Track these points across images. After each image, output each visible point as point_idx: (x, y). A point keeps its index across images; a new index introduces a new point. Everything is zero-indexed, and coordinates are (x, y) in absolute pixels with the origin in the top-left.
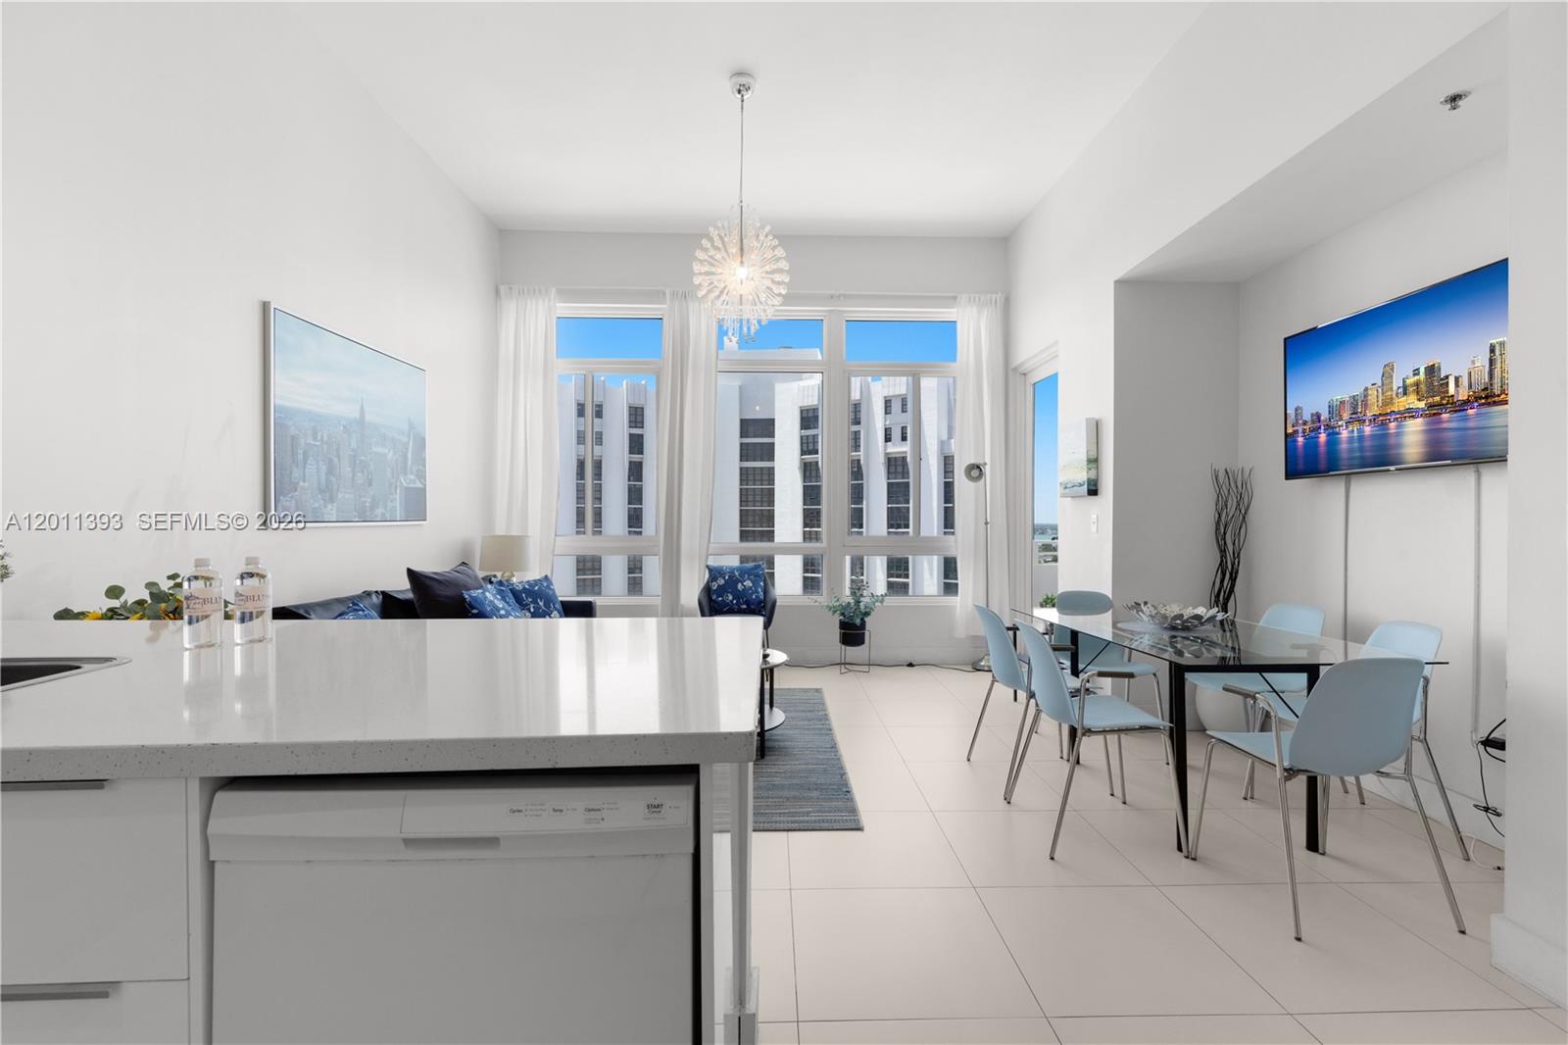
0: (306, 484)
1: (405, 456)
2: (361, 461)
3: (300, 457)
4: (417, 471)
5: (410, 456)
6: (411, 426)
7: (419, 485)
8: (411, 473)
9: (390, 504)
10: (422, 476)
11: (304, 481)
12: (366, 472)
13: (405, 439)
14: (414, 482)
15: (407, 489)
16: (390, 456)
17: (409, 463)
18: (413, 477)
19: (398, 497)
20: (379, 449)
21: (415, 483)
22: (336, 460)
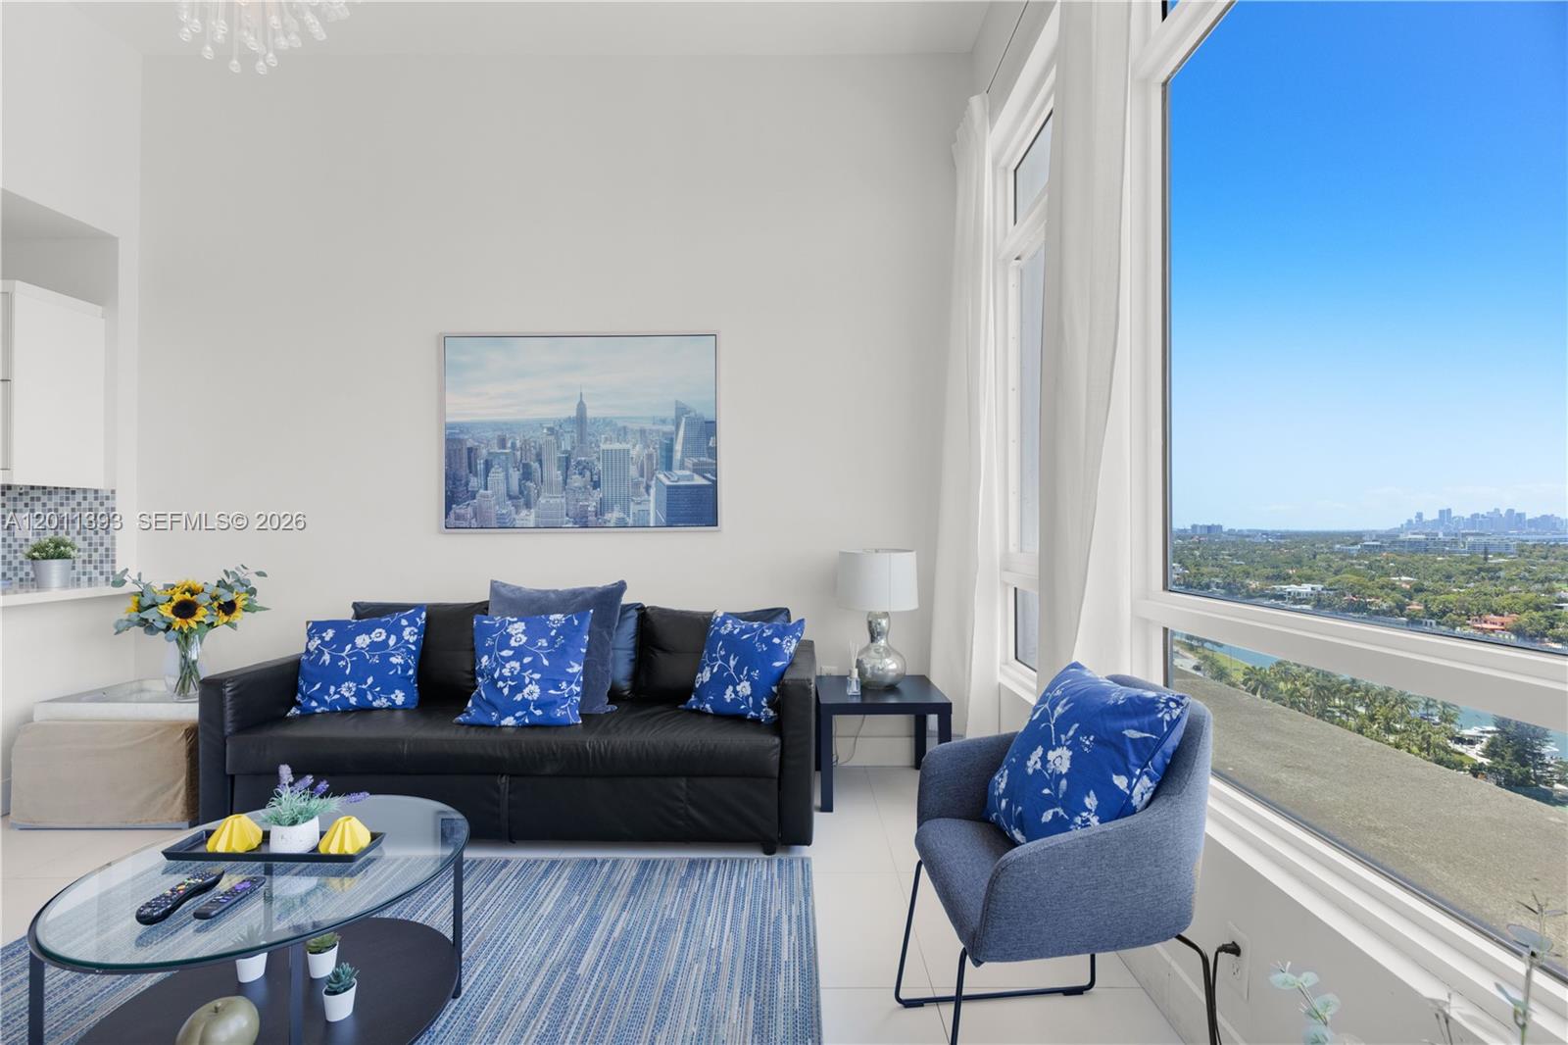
0: (489, 492)
1: (669, 450)
2: (579, 463)
3: (481, 467)
4: (694, 465)
5: (678, 447)
6: (681, 410)
7: (699, 481)
8: (682, 467)
9: (633, 508)
10: (710, 469)
11: (486, 489)
12: (588, 473)
13: (670, 428)
14: (691, 478)
15: (669, 487)
16: (633, 453)
17: (678, 455)
18: (688, 473)
19: (652, 498)
20: (617, 446)
21: (693, 479)
22: (535, 465)
